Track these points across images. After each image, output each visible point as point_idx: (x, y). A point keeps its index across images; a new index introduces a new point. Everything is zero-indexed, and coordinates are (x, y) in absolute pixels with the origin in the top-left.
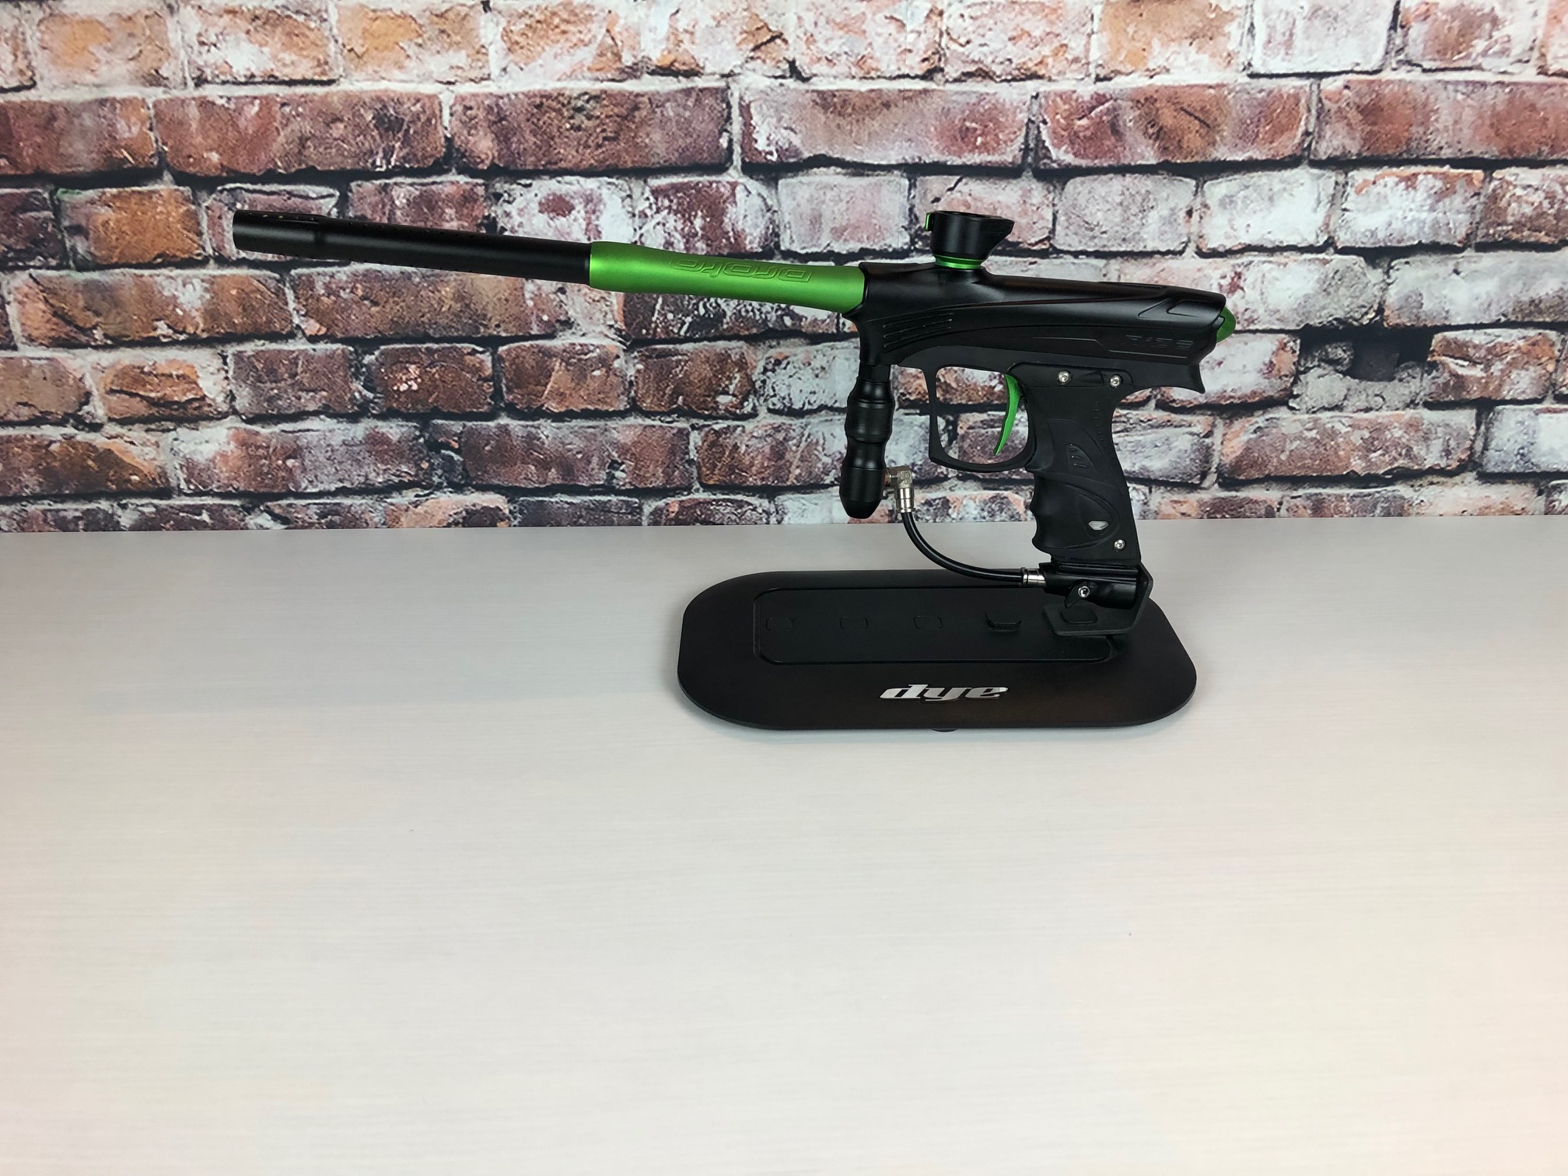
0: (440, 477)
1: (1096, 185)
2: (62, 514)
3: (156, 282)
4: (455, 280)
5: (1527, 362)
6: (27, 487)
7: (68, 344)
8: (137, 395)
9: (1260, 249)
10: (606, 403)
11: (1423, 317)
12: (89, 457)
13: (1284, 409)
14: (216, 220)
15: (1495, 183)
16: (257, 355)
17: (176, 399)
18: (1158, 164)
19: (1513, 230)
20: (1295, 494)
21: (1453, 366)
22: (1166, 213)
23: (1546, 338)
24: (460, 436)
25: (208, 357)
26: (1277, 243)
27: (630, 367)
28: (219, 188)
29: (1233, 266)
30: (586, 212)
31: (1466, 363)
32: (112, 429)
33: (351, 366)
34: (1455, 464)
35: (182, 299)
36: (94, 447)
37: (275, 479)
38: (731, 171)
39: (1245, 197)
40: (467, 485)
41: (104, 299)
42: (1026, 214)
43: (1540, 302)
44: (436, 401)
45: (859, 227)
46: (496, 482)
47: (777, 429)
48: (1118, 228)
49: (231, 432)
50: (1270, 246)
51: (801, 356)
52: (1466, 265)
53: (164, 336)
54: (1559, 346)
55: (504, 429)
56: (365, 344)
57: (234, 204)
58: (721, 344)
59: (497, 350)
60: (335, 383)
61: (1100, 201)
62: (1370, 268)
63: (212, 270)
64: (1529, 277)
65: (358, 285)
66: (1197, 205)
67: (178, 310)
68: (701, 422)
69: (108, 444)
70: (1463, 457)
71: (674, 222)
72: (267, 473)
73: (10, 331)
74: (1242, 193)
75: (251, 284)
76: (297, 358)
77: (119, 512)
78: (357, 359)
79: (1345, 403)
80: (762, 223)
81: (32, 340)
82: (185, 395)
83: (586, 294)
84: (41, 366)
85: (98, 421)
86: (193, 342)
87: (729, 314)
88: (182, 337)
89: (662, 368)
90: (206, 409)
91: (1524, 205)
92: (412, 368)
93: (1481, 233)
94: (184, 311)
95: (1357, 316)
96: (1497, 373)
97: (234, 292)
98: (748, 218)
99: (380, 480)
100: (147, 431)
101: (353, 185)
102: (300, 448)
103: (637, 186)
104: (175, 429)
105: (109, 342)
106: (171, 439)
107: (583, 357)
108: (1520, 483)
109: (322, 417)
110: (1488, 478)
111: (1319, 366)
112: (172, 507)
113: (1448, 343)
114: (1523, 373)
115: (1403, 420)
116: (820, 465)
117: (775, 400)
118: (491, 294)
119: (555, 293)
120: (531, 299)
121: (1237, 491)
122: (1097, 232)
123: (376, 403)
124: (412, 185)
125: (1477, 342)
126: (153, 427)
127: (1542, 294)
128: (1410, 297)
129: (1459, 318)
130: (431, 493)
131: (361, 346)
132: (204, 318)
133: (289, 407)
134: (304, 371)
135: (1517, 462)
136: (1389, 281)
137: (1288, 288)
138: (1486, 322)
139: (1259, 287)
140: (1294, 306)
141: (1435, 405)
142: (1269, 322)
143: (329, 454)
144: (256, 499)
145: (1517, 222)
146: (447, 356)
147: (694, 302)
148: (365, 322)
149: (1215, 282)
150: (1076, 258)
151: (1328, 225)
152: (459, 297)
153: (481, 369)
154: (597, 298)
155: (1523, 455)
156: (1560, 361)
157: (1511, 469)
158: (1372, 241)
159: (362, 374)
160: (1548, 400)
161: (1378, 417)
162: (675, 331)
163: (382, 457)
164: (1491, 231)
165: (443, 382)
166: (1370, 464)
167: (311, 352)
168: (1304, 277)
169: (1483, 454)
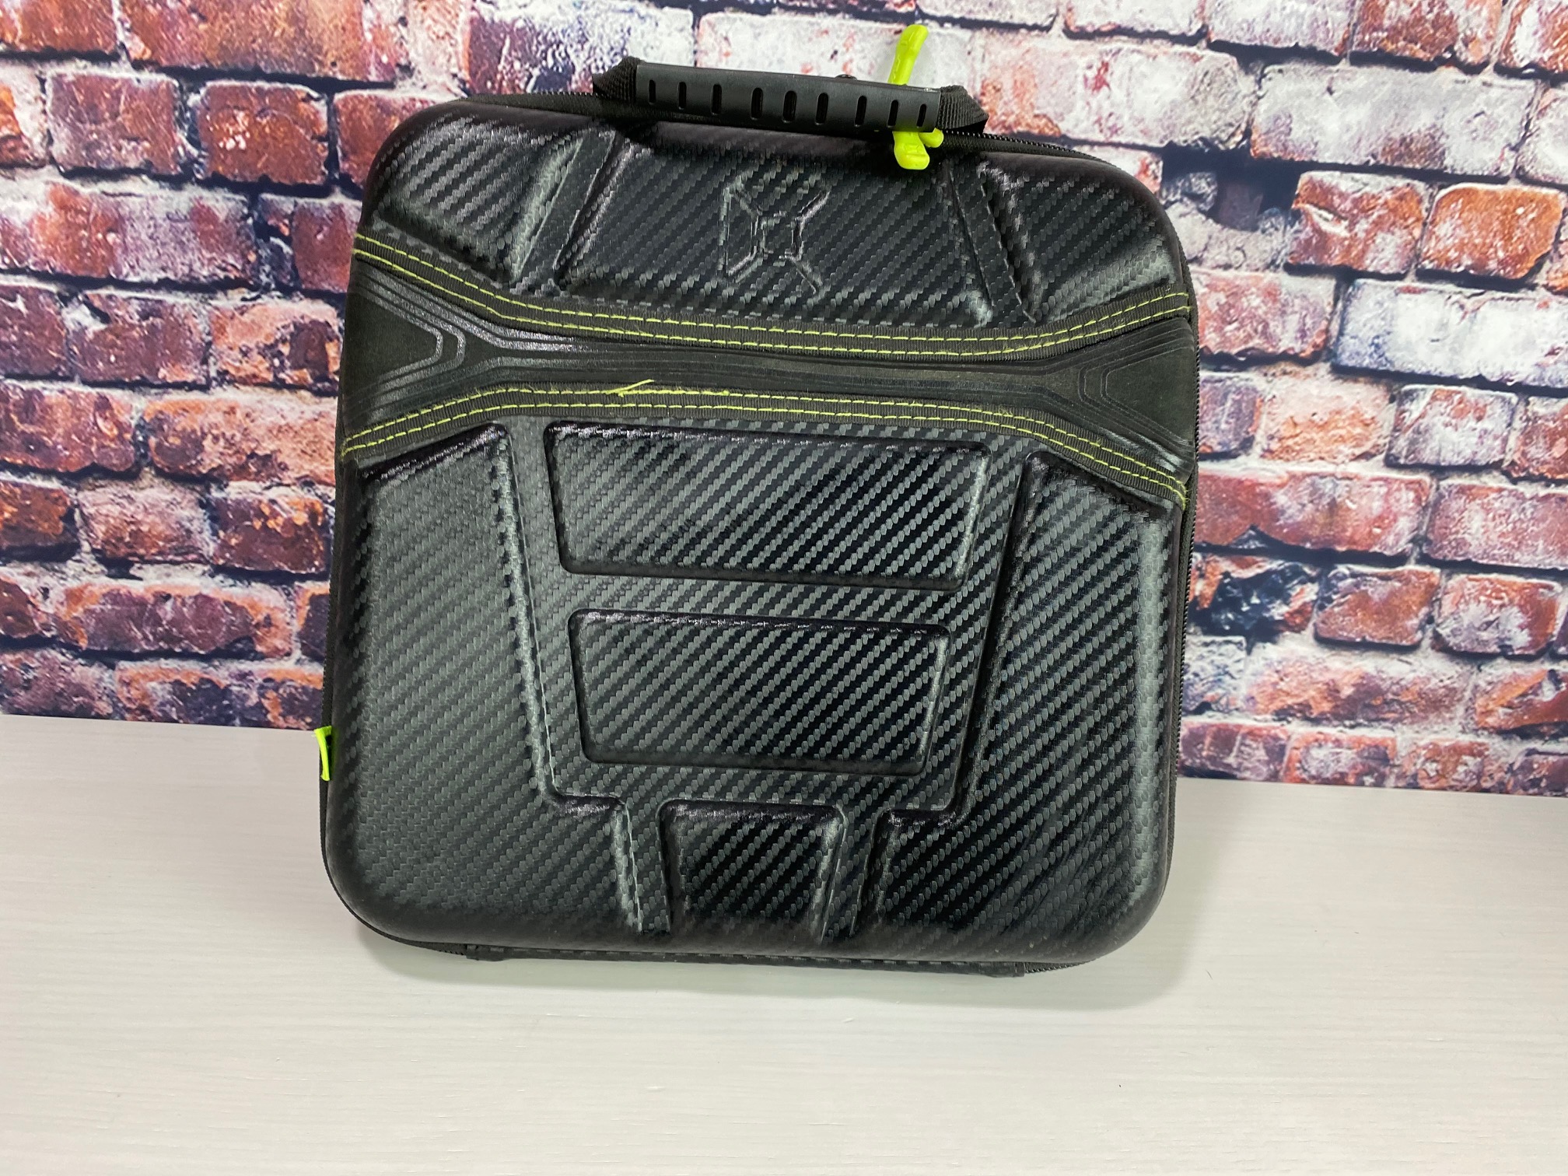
0: (268, 276)
5: (1394, 223)
9: (1129, 32)
11: (1291, 148)
16: (80, 81)
19: (1388, 37)
21: (1316, 218)
23: (1414, 191)
24: (291, 217)
25: (25, 79)
26: (1148, 27)
29: (1101, 53)
31: (1330, 216)
33: (175, 108)
34: (1309, 350)
37: (94, 256)
40: (296, 288)
43: (1412, 140)
44: (266, 166)
46: (326, 286)
49: (50, 187)
50: (1140, 29)
52: (1340, 82)
54: (1426, 204)
55: (338, 209)
56: (192, 78)
59: (332, 99)
60: (158, 130)
62: (1242, 73)
64: (1401, 105)
70: (1319, 341)
72: (87, 250)
76: (119, 91)
78: (181, 99)
79: (1206, 255)
83: (429, 28)
86: (11, 56)
87: (578, 69)
90: (22, 151)
91: (1403, 6)
92: (241, 116)
93: (1357, 38)
95: (1224, 137)
96: (1362, 235)
99: (205, 273)
102: (121, 218)
108: (1372, 383)
109: (144, 177)
110: (1344, 373)
111: (1181, 201)
113: (1313, 185)
114: (1389, 237)
115: (1261, 285)
118: (327, 18)
119: (395, 25)
120: (371, 30)
123: (200, 164)
125: (1343, 188)
127: (1415, 130)
128: (1278, 118)
129: (1327, 154)
130: (258, 297)
131: (187, 81)
132: (23, 24)
133: (109, 160)
134: (127, 111)
135: (1371, 355)
136: (1260, 93)
137: (1155, 90)
138: (1355, 163)
139: (1125, 82)
140: (1160, 116)
141: (1294, 269)
142: (1133, 134)
143: (152, 230)
144: (73, 285)
145: (1393, 28)
146: (280, 101)
147: (543, 47)
148: (192, 45)
149: (1080, 72)
150: (942, 25)
151: (1203, 8)
152: (294, 19)
153: (315, 123)
154: (441, 34)
155: (1377, 346)
156: (1428, 225)
157: (1365, 364)
158: (1248, 36)
159: (187, 120)
160: (1411, 276)
161: (1236, 278)
162: (522, 86)
163: (207, 242)
164: (1367, 38)
165: (275, 139)
166: (1225, 339)
167: (136, 83)
168: (1174, 77)
169: (1338, 339)
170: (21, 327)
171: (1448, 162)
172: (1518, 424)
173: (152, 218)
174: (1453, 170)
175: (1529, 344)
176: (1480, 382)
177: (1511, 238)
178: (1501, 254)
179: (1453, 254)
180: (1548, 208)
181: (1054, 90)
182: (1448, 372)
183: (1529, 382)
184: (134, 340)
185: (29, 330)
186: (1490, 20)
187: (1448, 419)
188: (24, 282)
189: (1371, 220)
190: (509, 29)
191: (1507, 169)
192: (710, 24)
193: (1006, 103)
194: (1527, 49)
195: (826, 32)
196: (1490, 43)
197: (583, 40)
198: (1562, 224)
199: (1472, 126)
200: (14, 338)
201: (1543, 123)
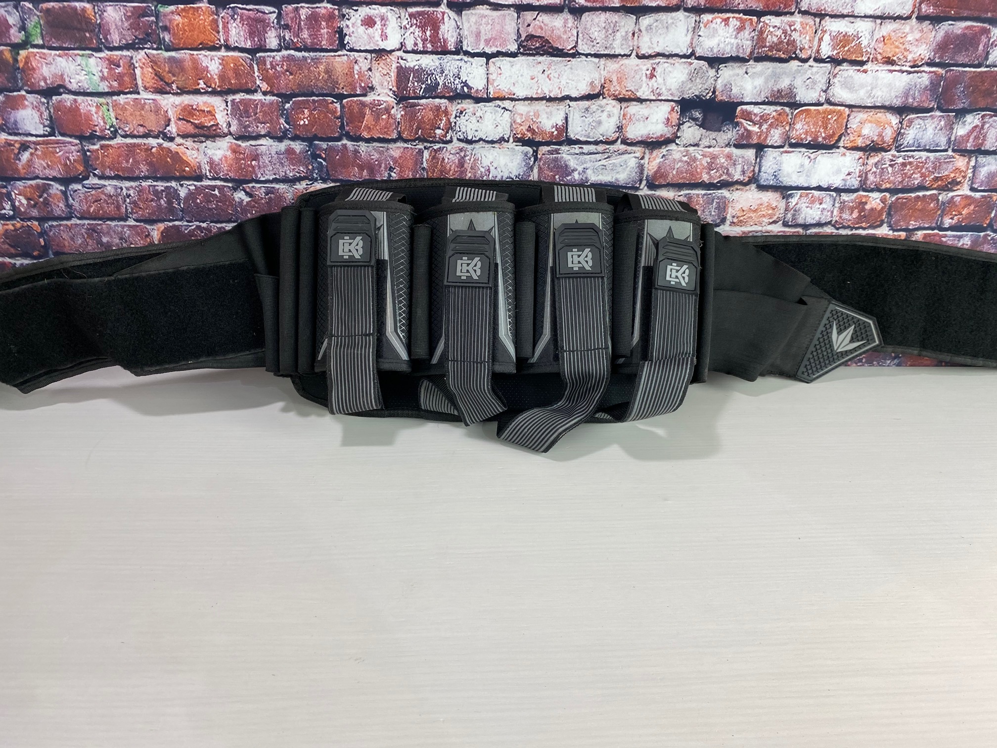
0: (316, 175)
1: (594, 17)
2: (157, 188)
3: (199, 58)
4: (325, 62)
5: (778, 125)
6: (142, 172)
7: (161, 92)
8: (190, 122)
9: (663, 55)
10: (387, 134)
11: (732, 97)
12: (168, 156)
13: (674, 144)
14: (226, 24)
15: (761, 24)
16: (242, 101)
17: (206, 124)
18: (620, 6)
19: (768, 50)
20: (680, 194)
21: (745, 125)
22: (624, 34)
23: (785, 112)
24: (325, 150)
25: (220, 101)
26: (670, 52)
27: (398, 113)
28: (228, 6)
29: (652, 64)
30: (382, 25)
31: (751, 124)
32: (179, 140)
33: (280, 110)
34: (747, 179)
35: (210, 69)
36: (171, 150)
37: (246, 172)
38: (442, 6)
39: (656, 26)
40: (328, 179)
41: (177, 67)
42: (566, 32)
43: (782, 91)
44: (316, 130)
45: (496, 39)
46: (340, 178)
47: (461, 150)
48: (603, 41)
49: (229, 144)
50: (667, 54)
51: (471, 110)
52: (750, 69)
53: (202, 89)
54: (790, 116)
55: (344, 146)
56: (286, 98)
57: (234, 16)
58: (437, 101)
59: (342, 102)
60: (273, 119)
61: (596, 26)
62: (710, 68)
63: (223, 53)
64: (776, 77)
65: (284, 63)
66: (637, 30)
67: (208, 74)
68: (429, 145)
69: (176, 149)
70: (750, 175)
71: (418, 32)
72: (244, 168)
73: (137, 84)
74: (655, 24)
75: (239, 61)
76: (257, 104)
77: (180, 188)
78: (282, 106)
79: (700, 142)
80: (455, 35)
81: (146, 89)
82: (210, 122)
83: (380, 71)
84: (150, 103)
85: (173, 136)
86: (214, 93)
87: (441, 84)
88: (210, 90)
89: (412, 113)
90: (218, 130)
91: (774, 37)
92: (306, 111)
93: (756, 51)
94: (211, 75)
95: (704, 94)
96: (765, 130)
97: (232, 65)
98: (449, 32)
99: (291, 175)
100: (194, 141)
101: (283, 6)
102: (258, 155)
103: (402, 12)
104: (205, 142)
105: (179, 91)
106: (204, 147)
107: (378, 107)
108: (774, 191)
109: (267, 138)
110: (762, 188)
111: (689, 121)
112: (202, 186)
113: (743, 111)
114: (776, 131)
115: (724, 153)
116: (479, 172)
117: (460, 133)
118: (340, 71)
119: (367, 71)
120: (357, 74)
121: (655, 191)
122: (595, 43)
123: (290, 131)
124: (308, 8)
125: (755, 112)
126: (196, 140)
127: (783, 86)
128: (726, 85)
129: (748, 99)
130: (313, 183)
131: (284, 98)
132: (219, 79)
133: (253, 132)
134: (260, 112)
135: (773, 180)
136: (718, 76)
137: (675, 77)
138: (759, 101)
139: (663, 75)
140: (678, 87)
141: (738, 146)
142: (667, 95)
143: (270, 159)
144: (238, 183)
145: (771, 46)
146: (321, 104)
147: (426, 76)
148: (287, 84)
149: (644, 72)
150: (587, 57)
151: (692, 44)
152: (327, 71)
153: (335, 112)
154: (385, 73)
155: (775, 176)
156: (791, 125)
157: (771, 183)
158: (711, 53)
159: (284, 114)
160: (787, 146)
161: (714, 151)
162: (418, 92)
163: (292, 162)
164: (760, 51)
165: (319, 119)
166: (711, 177)
167: (264, 101)
168: (682, 72)
169: (759, 174)
170: (217, 201)
171: (798, 99)
172: (837, 205)
173: (270, 154)
174: (800, 102)
175: (839, 171)
176: (819, 188)
177: (827, 128)
178: (823, 135)
179: (803, 136)
180: (841, 114)
181: (634, 80)
182: (806, 185)
183: (840, 187)
184: (262, 204)
185: (220, 202)
186: (810, 40)
187: (807, 205)
188: (219, 183)
189: (768, 124)
190: (412, 70)
191: (822, 100)
192: (493, 62)
193: (614, 86)
194: (826, 50)
195: (540, 63)
196: (811, 50)
197: (442, 72)
198: (848, 121)
199: (806, 84)
200: (214, 206)
201: (836, 80)
